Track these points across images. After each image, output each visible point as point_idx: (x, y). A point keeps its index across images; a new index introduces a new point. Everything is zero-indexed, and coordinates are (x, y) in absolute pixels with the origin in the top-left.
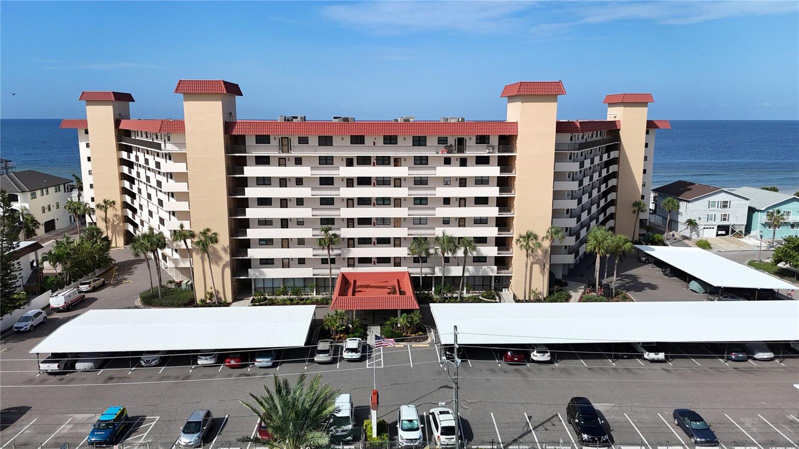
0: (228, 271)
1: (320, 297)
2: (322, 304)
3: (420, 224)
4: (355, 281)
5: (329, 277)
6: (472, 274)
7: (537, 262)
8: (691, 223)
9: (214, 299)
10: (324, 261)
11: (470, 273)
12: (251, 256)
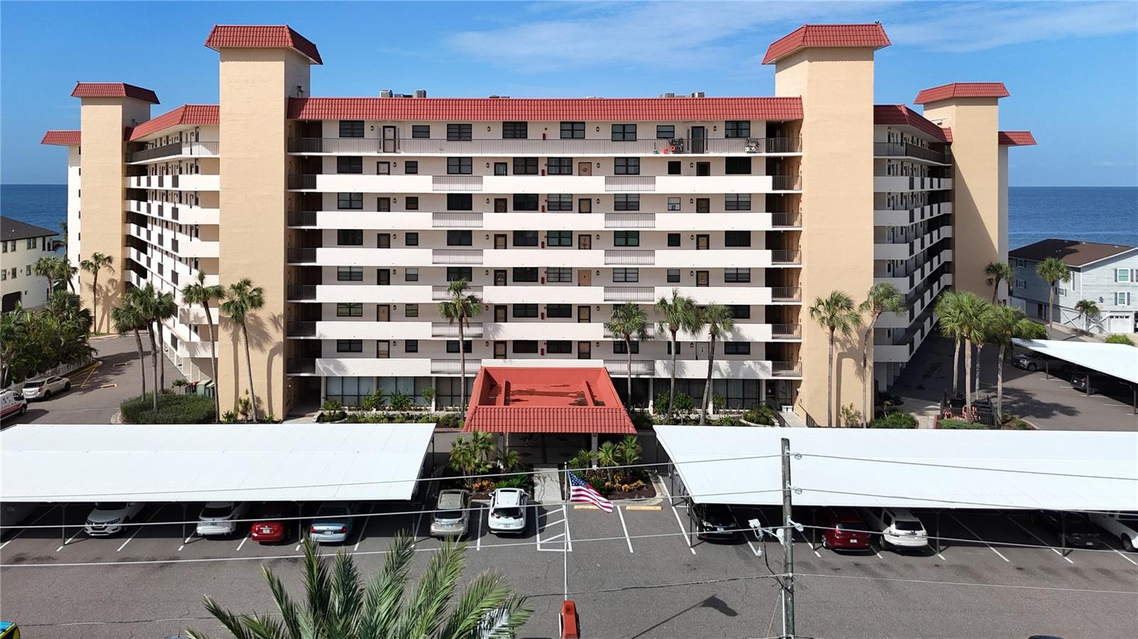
0: (279, 362)
1: (442, 414)
2: (447, 426)
3: (626, 281)
4: (508, 384)
5: (460, 375)
6: (725, 376)
7: (851, 353)
8: (1087, 308)
9: (251, 414)
10: (452, 347)
11: (722, 374)
12: (321, 336)
